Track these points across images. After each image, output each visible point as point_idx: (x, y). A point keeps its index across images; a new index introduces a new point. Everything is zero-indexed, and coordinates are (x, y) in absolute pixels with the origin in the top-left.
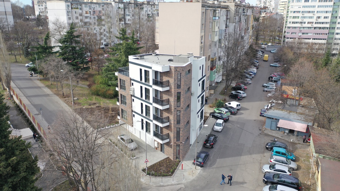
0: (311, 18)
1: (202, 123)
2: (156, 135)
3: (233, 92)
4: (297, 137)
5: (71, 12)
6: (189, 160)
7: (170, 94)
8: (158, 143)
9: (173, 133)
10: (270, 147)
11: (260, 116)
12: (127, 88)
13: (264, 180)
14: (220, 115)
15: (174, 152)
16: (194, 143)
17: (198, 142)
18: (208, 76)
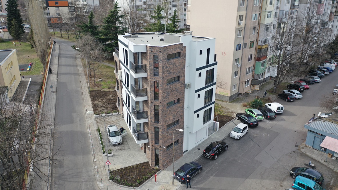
3: (286, 91)
7: (147, 82)
9: (150, 133)
10: (295, 174)
14: (247, 118)
15: (152, 156)
16: (194, 149)
17: (200, 149)
18: (250, 68)
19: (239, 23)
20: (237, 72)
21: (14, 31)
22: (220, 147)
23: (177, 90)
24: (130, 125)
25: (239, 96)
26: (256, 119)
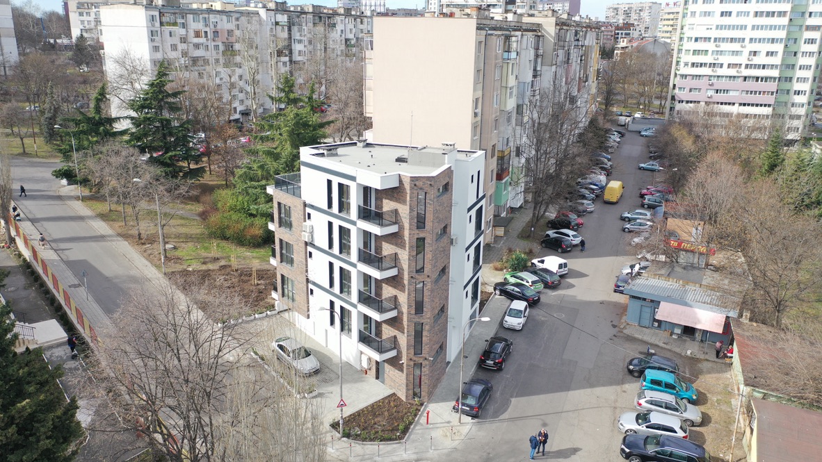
0: (737, 55)
1: (475, 311)
2: (364, 339)
3: (551, 233)
4: (702, 345)
5: (159, 32)
6: (444, 400)
7: (400, 241)
8: (370, 359)
9: (406, 335)
10: (637, 368)
11: (615, 291)
12: (294, 224)
13: (622, 450)
14: (519, 291)
15: (407, 380)
16: (457, 359)
18: (492, 194)
19: (475, 113)
23: (444, 250)
26: (533, 290)
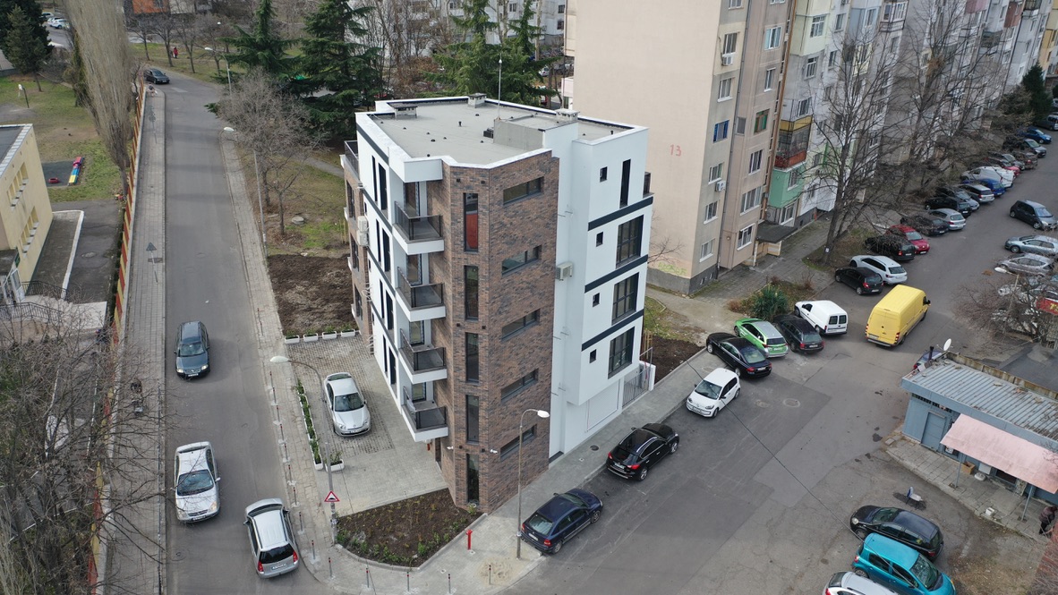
2: (405, 404)
3: (860, 260)
7: (445, 266)
14: (737, 351)
15: (457, 476)
16: (579, 450)
17: (597, 449)
18: (754, 191)
19: (723, 59)
20: (716, 204)
21: (18, 49)
22: (656, 444)
23: (532, 287)
24: (393, 381)
25: (720, 275)
26: (764, 353)
